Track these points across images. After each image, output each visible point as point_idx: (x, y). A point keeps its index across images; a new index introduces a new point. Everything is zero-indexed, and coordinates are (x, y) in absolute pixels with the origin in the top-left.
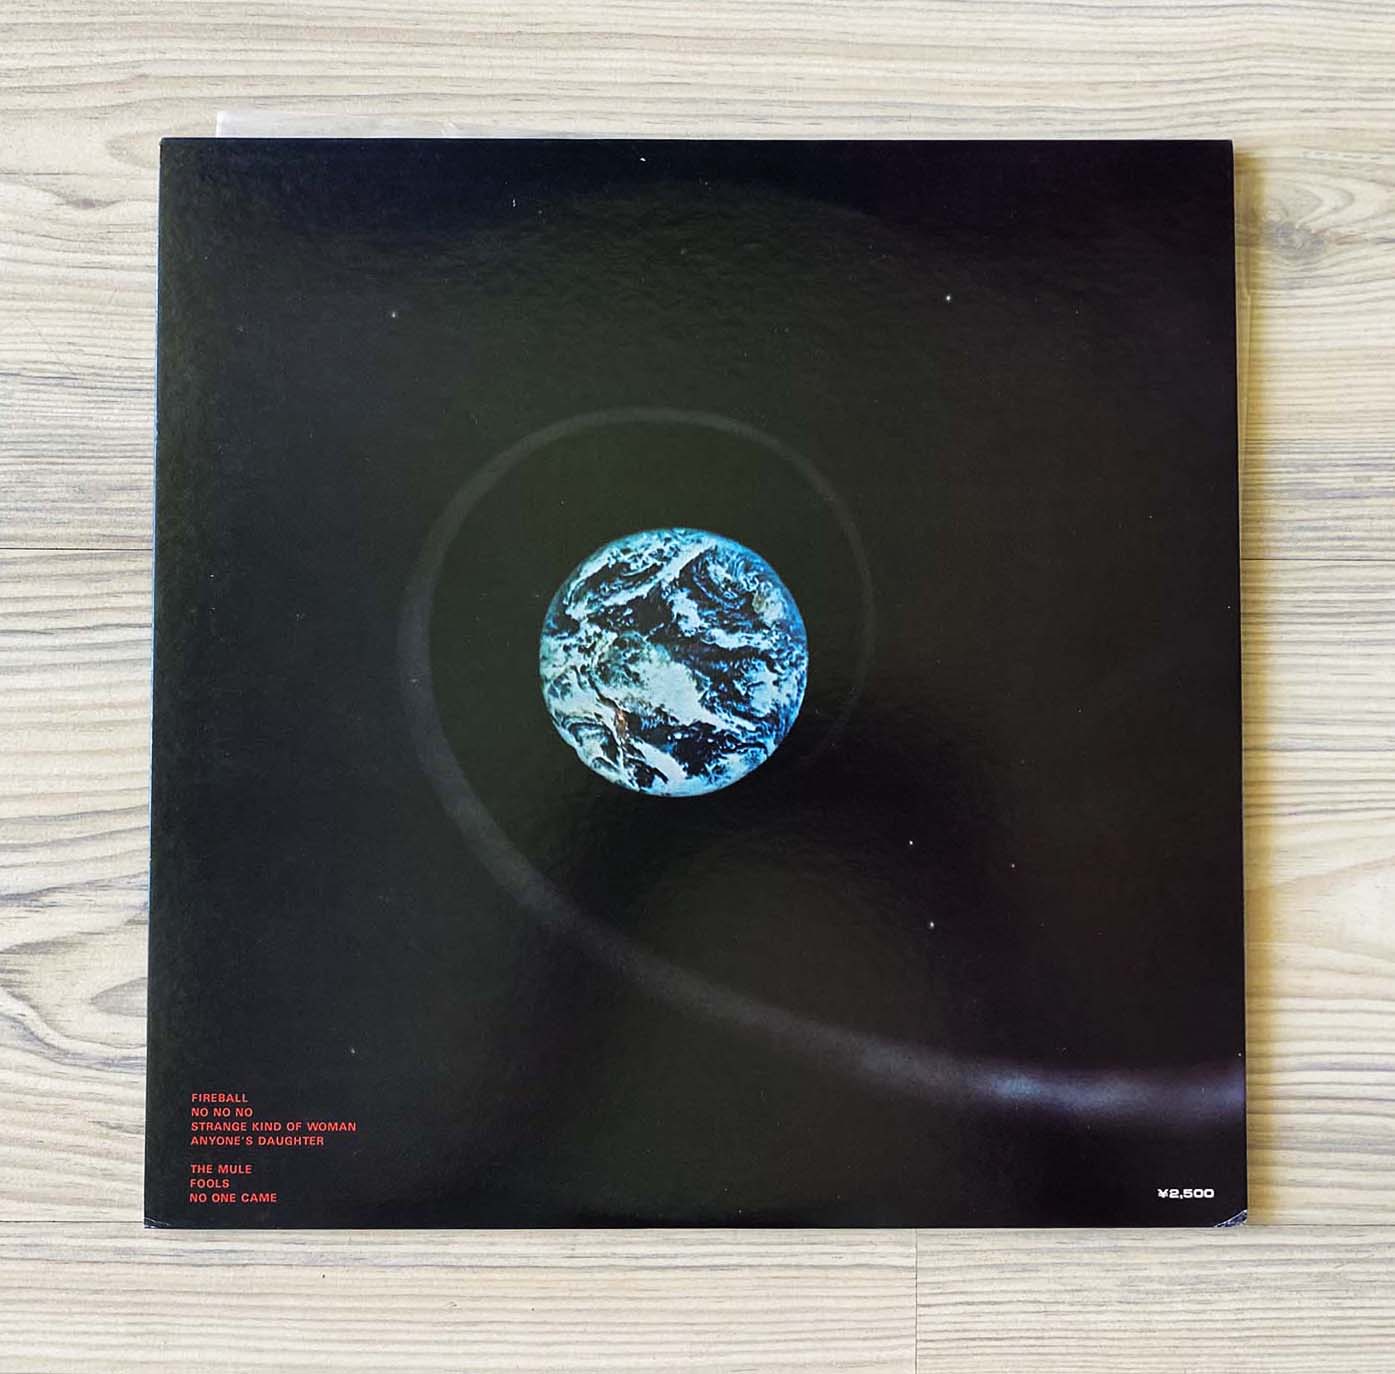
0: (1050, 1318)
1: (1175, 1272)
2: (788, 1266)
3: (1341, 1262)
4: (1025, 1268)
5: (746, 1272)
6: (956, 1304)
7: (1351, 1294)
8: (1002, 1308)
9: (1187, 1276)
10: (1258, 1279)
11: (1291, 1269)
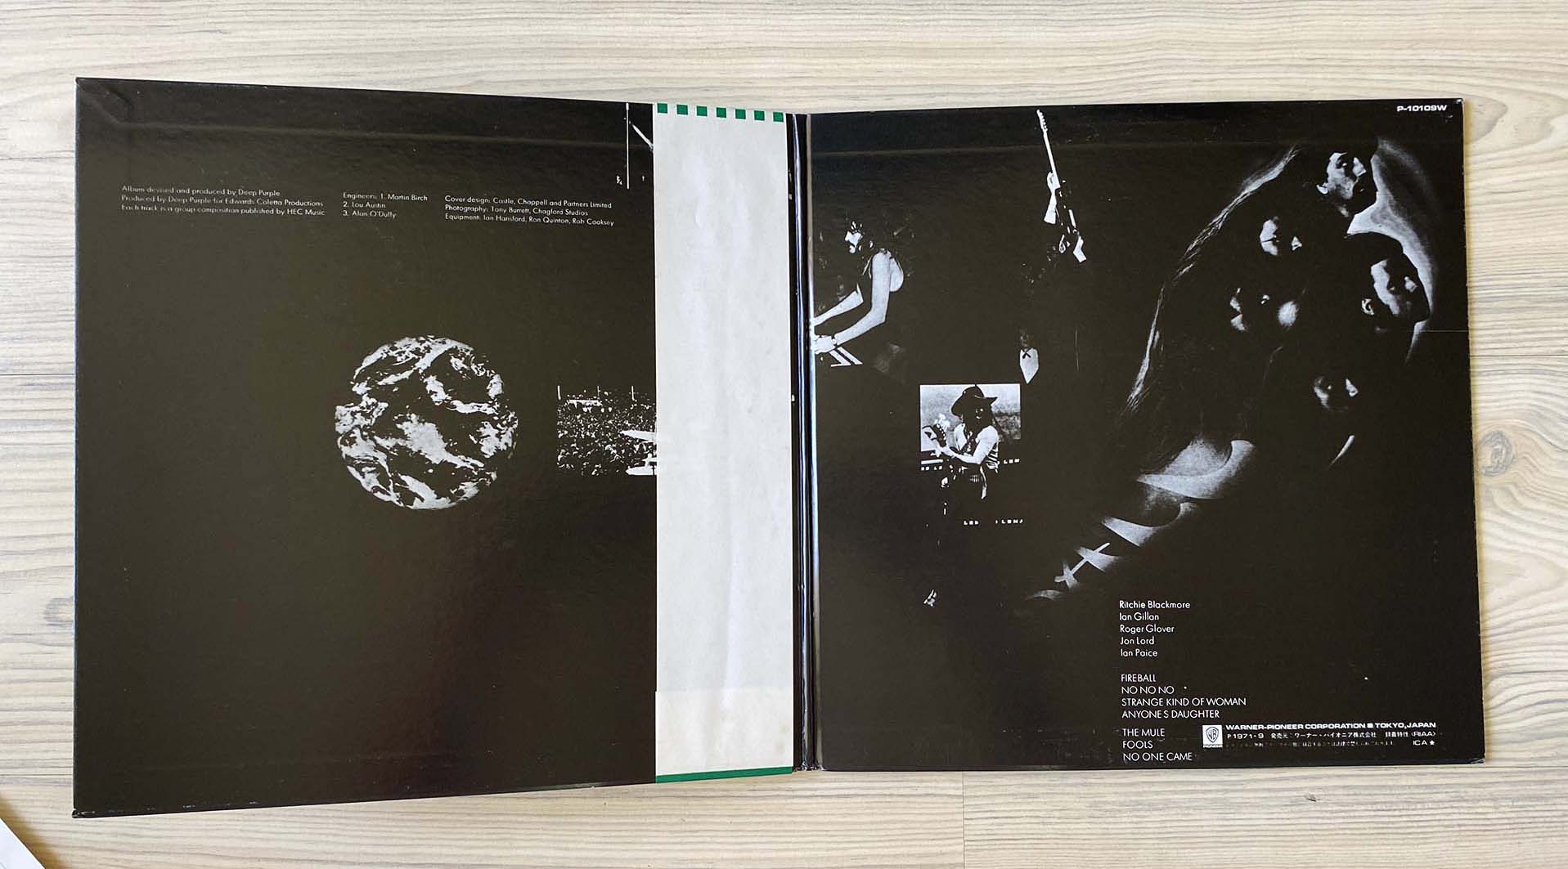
0: (1046, 827)
1: (1122, 799)
2: (885, 795)
3: (1227, 791)
4: (1030, 796)
5: (859, 799)
6: (987, 818)
7: (1232, 811)
8: (1018, 821)
9: (1131, 801)
10: (1175, 802)
11: (1194, 796)
